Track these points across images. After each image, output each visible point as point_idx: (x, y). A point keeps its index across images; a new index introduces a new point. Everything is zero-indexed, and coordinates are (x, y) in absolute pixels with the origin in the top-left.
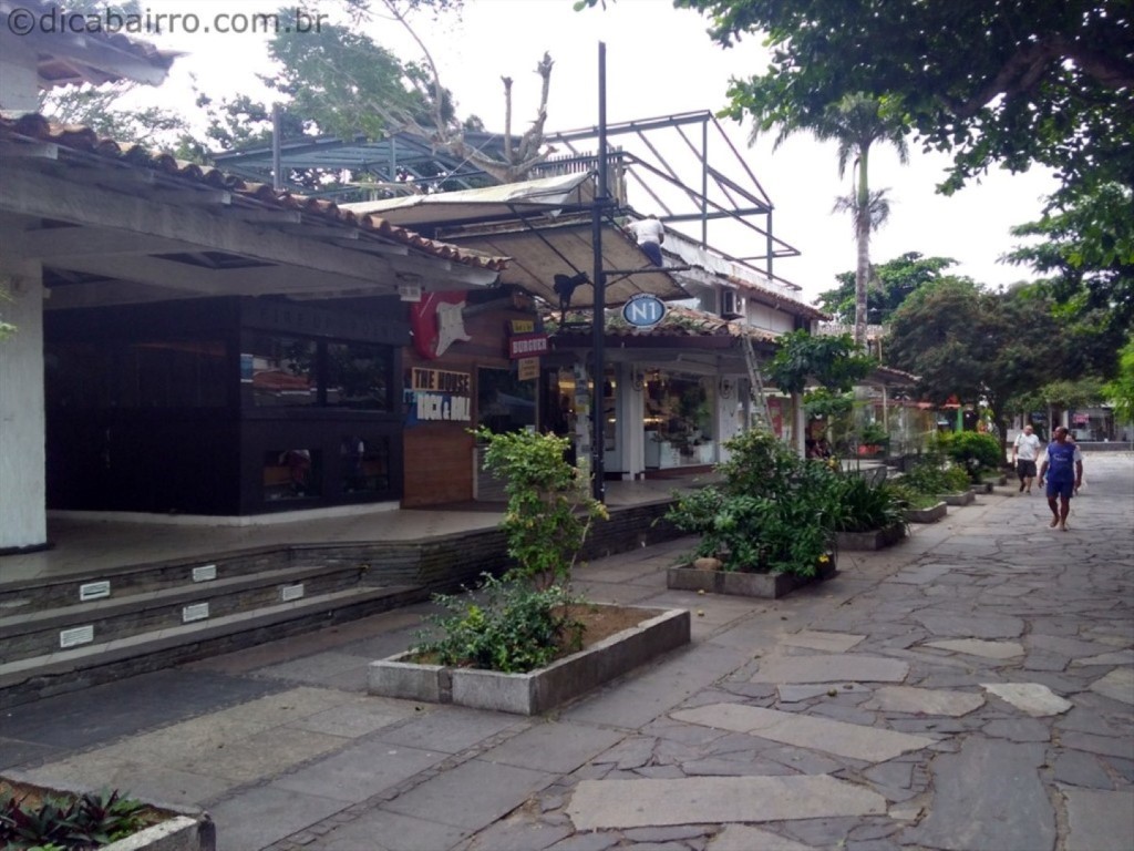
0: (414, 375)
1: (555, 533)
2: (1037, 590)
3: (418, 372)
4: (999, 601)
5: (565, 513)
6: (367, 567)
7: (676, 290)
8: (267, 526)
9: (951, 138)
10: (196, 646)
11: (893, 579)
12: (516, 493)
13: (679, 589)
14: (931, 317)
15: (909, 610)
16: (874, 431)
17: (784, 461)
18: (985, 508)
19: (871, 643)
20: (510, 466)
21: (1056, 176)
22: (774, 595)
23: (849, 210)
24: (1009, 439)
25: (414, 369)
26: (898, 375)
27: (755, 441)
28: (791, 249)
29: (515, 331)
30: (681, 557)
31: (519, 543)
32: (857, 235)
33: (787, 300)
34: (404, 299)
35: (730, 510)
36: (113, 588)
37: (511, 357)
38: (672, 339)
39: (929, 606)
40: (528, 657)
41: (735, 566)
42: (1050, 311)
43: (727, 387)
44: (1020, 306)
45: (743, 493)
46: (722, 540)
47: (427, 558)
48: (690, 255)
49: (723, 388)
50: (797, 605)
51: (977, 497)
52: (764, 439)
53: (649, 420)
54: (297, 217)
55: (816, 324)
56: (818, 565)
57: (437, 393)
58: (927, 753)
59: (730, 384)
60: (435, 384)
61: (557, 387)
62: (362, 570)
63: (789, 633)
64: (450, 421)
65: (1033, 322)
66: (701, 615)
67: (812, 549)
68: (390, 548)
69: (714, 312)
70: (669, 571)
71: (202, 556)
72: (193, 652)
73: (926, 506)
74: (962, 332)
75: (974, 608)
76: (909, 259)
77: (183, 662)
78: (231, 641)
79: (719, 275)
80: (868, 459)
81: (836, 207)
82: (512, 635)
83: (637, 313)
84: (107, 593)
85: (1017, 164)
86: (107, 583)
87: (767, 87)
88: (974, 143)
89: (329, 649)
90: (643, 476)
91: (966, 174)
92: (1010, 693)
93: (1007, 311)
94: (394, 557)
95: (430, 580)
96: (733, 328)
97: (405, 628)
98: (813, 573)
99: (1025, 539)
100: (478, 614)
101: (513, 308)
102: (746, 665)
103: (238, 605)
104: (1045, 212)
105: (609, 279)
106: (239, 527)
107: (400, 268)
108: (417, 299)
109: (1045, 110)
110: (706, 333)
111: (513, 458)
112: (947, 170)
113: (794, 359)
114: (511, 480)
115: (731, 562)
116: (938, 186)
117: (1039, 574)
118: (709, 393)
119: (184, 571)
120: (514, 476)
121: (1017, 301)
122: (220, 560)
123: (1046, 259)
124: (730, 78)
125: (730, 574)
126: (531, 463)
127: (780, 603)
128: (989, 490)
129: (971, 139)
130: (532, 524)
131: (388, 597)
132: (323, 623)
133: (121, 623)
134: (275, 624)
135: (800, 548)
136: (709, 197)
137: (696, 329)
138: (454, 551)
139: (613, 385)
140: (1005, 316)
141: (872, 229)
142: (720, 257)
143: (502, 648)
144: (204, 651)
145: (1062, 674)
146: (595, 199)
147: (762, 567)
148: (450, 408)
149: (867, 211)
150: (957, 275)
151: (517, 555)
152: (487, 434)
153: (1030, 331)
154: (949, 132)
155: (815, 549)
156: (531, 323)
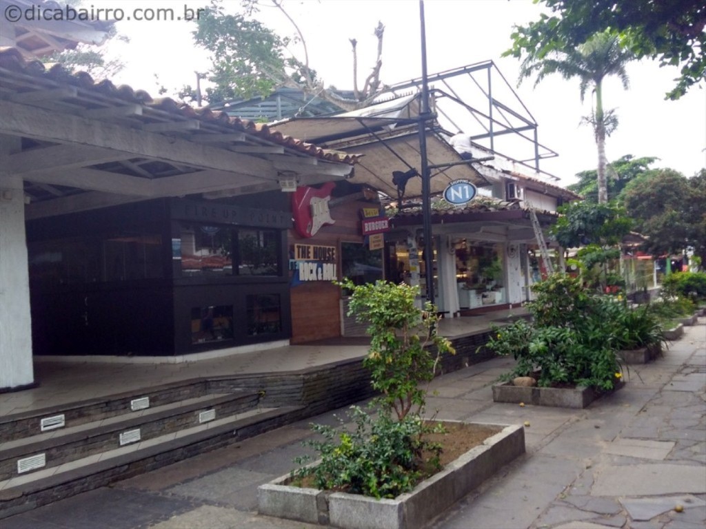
0: (296, 250)
1: (412, 367)
3: (299, 247)
5: (418, 349)
6: (264, 393)
7: (479, 179)
8: (195, 362)
9: (679, 55)
10: (126, 467)
11: (669, 387)
12: (376, 334)
13: (502, 402)
14: (653, 195)
19: (682, 449)
20: (370, 312)
22: (582, 405)
23: (591, 124)
25: (296, 245)
26: (634, 235)
27: (557, 284)
28: (553, 152)
29: (366, 216)
30: (502, 376)
31: (381, 376)
32: (597, 142)
33: (553, 187)
34: (284, 190)
35: (540, 338)
36: (67, 420)
37: (364, 234)
38: (477, 215)
40: (396, 484)
41: (547, 382)
43: (512, 250)
45: (548, 325)
46: (534, 361)
47: (308, 384)
49: (510, 251)
50: (602, 413)
51: (699, 319)
53: (459, 276)
54: (196, 125)
56: (614, 380)
57: (313, 262)
59: (515, 247)
60: (311, 255)
61: (395, 256)
62: (260, 395)
63: (606, 441)
64: (322, 281)
66: (528, 426)
67: (608, 367)
68: (280, 378)
70: (493, 388)
71: (139, 391)
72: (124, 471)
73: (671, 328)
74: (676, 204)
76: (626, 159)
77: (115, 480)
78: (155, 460)
79: (504, 172)
81: (580, 123)
82: (380, 462)
83: (455, 195)
84: (63, 424)
86: (62, 416)
87: (539, 30)
88: (696, 59)
89: (232, 465)
90: (459, 314)
94: (284, 385)
95: (311, 401)
96: (522, 206)
97: (292, 443)
98: (611, 386)
100: (349, 442)
101: (363, 200)
102: (581, 476)
103: (164, 428)
105: (433, 171)
106: (174, 364)
107: (280, 166)
108: (294, 190)
111: (372, 305)
112: (676, 80)
114: (371, 323)
115: (544, 379)
116: (668, 93)
118: (500, 254)
119: (125, 402)
120: (374, 320)
122: (153, 393)
125: (544, 390)
126: (387, 308)
127: (587, 412)
128: (705, 313)
129: (693, 56)
130: (391, 360)
131: (280, 416)
132: (230, 440)
133: (69, 450)
134: (191, 444)
135: (599, 367)
137: (496, 207)
138: (328, 378)
139: (435, 252)
141: (606, 136)
142: (505, 159)
143: (372, 475)
144: (134, 470)
146: (421, 114)
147: (569, 383)
148: (322, 272)
149: (602, 125)
150: (661, 167)
151: (379, 386)
152: (350, 285)
155: (611, 367)
156: (377, 210)
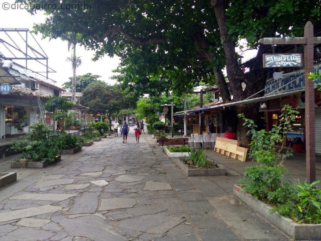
2: (109, 160)
4: (100, 163)
7: (16, 82)
9: (95, 47)
11: (76, 160)
13: (14, 168)
14: (92, 92)
15: (78, 167)
16: (77, 122)
17: (47, 131)
18: (103, 142)
19: (67, 176)
21: (120, 59)
22: (42, 167)
23: (71, 61)
24: (112, 124)
26: (83, 107)
27: (38, 126)
28: (53, 71)
30: (15, 159)
32: (73, 68)
33: (52, 85)
35: (30, 145)
38: (15, 96)
39: (83, 166)
41: (32, 160)
42: (121, 92)
43: (33, 110)
44: (114, 90)
45: (34, 140)
46: (28, 153)
48: (21, 71)
50: (49, 169)
51: (102, 139)
52: (41, 125)
53: (7, 120)
55: (61, 92)
56: (55, 158)
58: (75, 197)
59: (34, 109)
63: (45, 176)
65: (117, 94)
66: (21, 174)
69: (29, 88)
70: (11, 163)
73: (88, 142)
74: (100, 96)
75: (94, 165)
76: (89, 75)
79: (31, 77)
80: (75, 130)
81: (67, 60)
83: (3, 89)
85: (111, 55)
87: (45, 27)
88: (101, 49)
90: (5, 137)
91: (99, 57)
92: (96, 183)
93: (111, 91)
96: (34, 93)
98: (54, 161)
99: (111, 149)
102: (32, 185)
104: (118, 68)
109: (117, 43)
110: (26, 95)
112: (94, 55)
113: (52, 103)
115: (31, 159)
116: (92, 59)
117: (111, 156)
118: (27, 111)
121: (114, 89)
123: (120, 79)
124: (34, 23)
125: (30, 163)
127: (44, 169)
128: (106, 137)
129: (100, 48)
135: (51, 154)
136: (28, 54)
137: (23, 93)
140: (111, 92)
141: (77, 67)
142: (31, 71)
145: (109, 178)
147: (39, 160)
149: (75, 62)
150: (101, 80)
153: (117, 97)
154: (94, 46)
155: (55, 154)
